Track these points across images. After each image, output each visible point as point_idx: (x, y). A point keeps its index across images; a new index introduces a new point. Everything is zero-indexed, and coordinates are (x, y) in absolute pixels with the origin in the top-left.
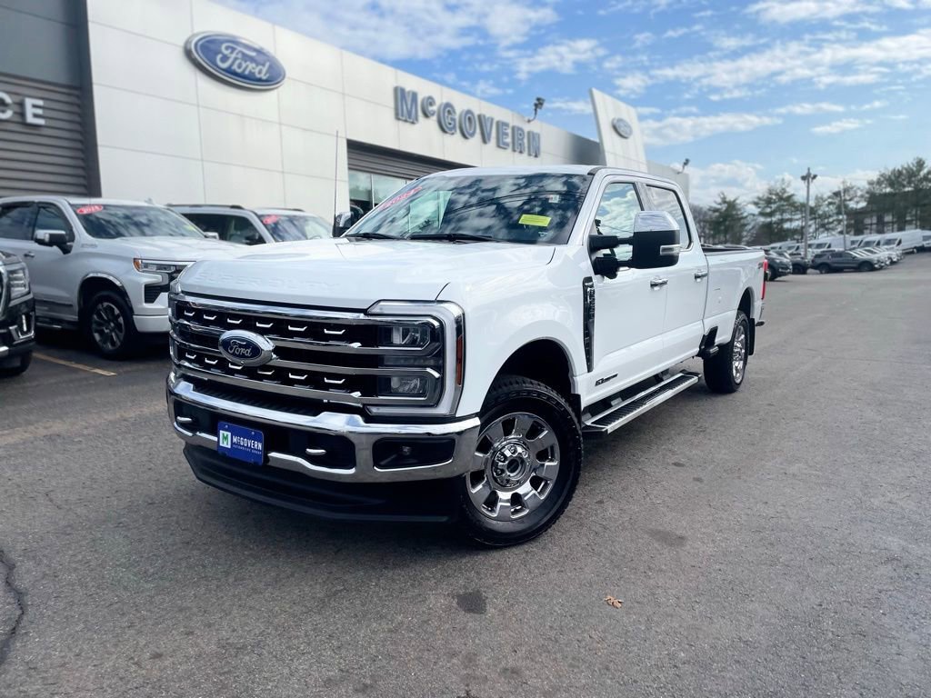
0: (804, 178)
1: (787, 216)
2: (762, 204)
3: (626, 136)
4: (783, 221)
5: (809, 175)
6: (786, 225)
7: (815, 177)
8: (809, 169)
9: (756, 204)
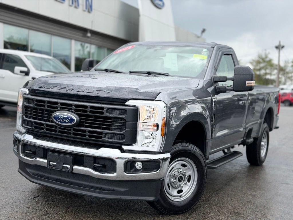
0: (277, 47)
1: (268, 71)
2: (255, 64)
3: (160, 7)
4: (266, 74)
5: (280, 45)
6: (268, 77)
7: (283, 47)
8: (280, 42)
9: (251, 63)
